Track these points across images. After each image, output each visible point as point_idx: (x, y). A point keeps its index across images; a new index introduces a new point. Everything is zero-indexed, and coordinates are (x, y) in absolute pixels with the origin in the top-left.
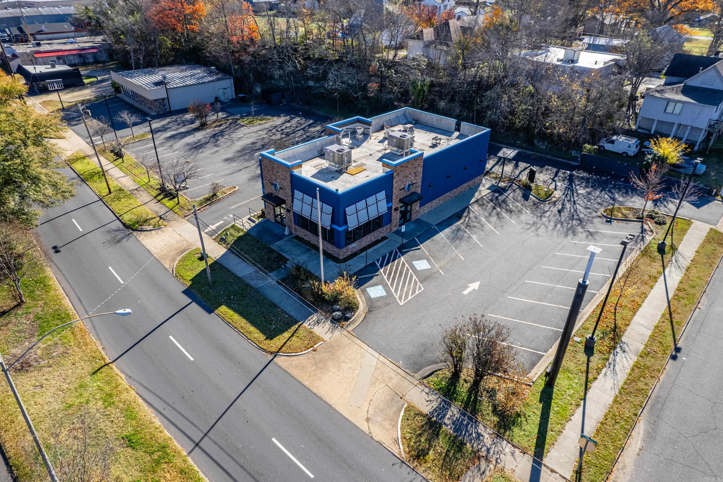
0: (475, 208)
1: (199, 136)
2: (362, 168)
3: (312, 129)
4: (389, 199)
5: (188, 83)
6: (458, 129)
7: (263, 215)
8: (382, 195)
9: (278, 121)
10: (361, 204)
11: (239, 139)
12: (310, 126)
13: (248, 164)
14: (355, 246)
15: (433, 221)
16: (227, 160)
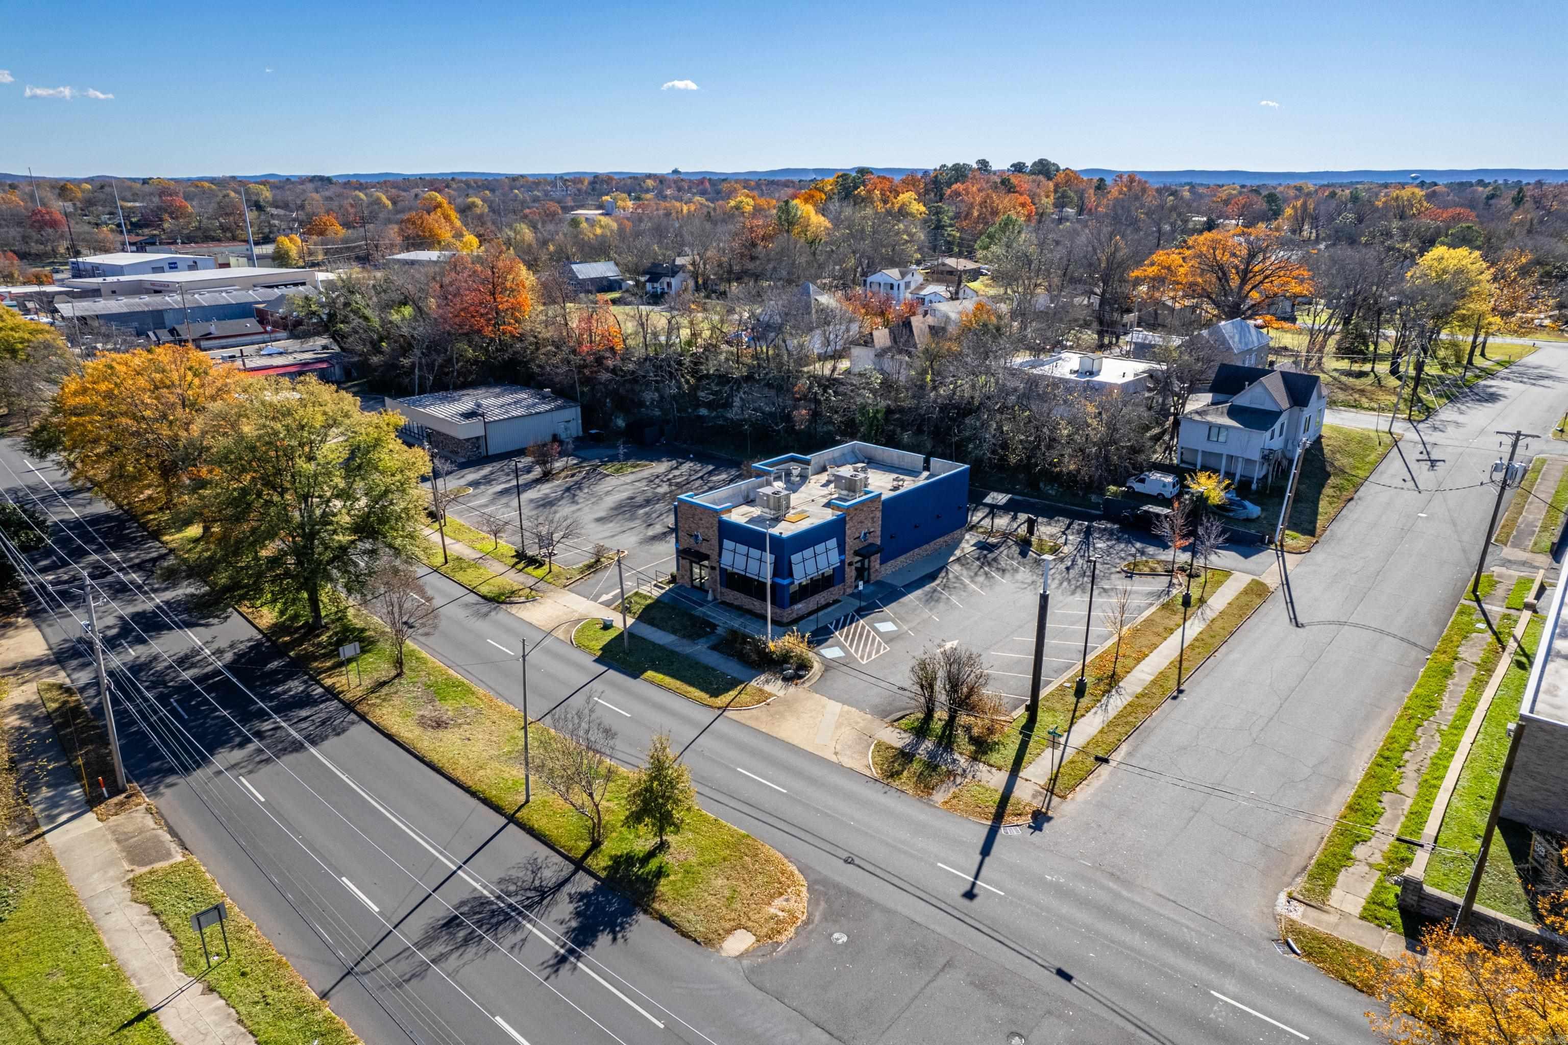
0: (956, 568)
1: (545, 489)
2: (804, 515)
3: (714, 478)
4: (842, 549)
5: (514, 414)
6: (927, 468)
7: (673, 579)
8: (832, 543)
9: (661, 467)
10: (808, 553)
11: (608, 493)
12: (710, 473)
13: (632, 525)
14: (800, 607)
15: (899, 582)
16: (599, 520)
